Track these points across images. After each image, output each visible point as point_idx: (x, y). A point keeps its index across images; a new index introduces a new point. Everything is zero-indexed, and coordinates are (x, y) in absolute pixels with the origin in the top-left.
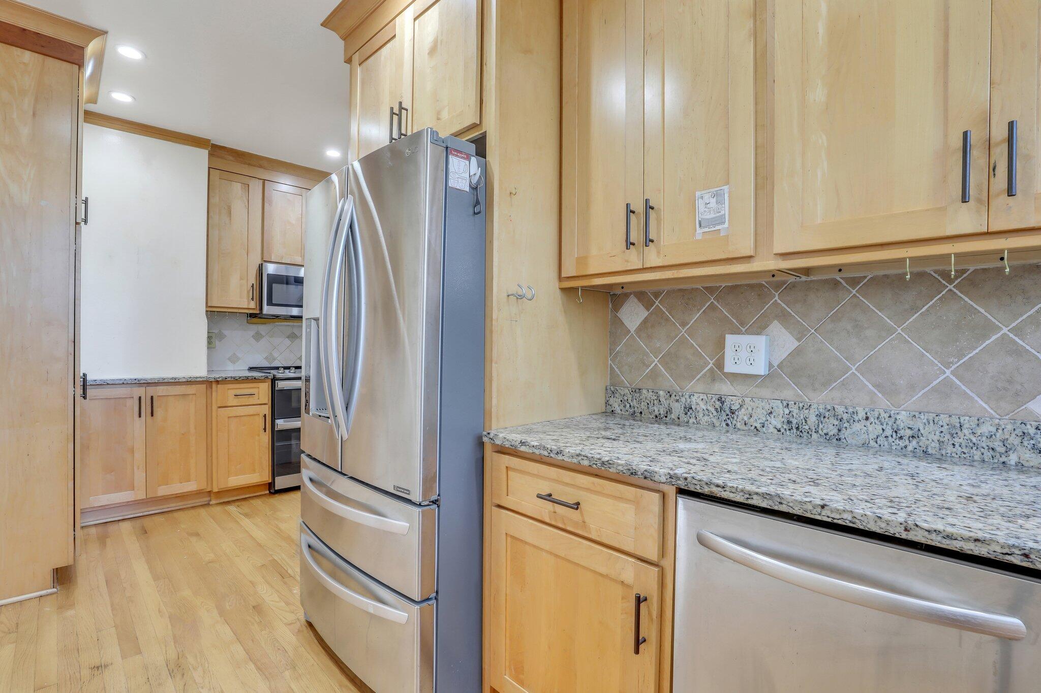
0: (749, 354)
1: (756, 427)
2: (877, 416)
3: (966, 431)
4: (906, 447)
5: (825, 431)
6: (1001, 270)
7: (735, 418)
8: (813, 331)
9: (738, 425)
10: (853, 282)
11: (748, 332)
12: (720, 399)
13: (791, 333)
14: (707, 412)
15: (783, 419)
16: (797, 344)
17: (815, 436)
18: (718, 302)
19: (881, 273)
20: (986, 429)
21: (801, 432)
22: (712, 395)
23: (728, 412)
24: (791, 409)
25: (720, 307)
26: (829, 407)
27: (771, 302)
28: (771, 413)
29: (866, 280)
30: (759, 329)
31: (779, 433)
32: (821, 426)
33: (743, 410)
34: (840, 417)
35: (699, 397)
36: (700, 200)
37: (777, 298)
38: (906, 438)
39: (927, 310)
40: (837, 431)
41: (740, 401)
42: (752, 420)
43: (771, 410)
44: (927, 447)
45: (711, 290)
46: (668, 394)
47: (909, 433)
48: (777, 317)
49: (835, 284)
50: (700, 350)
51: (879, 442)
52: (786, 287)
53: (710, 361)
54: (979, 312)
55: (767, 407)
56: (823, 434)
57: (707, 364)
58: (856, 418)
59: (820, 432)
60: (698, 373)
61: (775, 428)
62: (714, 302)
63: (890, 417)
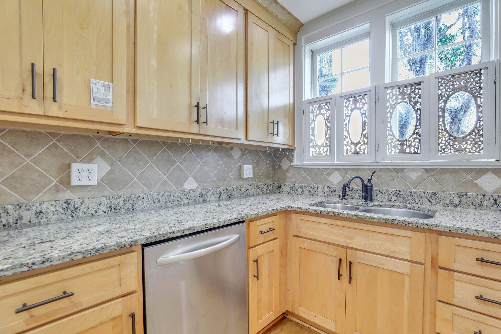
0: (88, 174)
1: (92, 214)
2: (146, 196)
3: (172, 196)
4: (156, 206)
5: (127, 207)
6: (177, 144)
7: (78, 211)
8: (118, 162)
9: (80, 215)
10: (134, 141)
11: (81, 162)
12: (66, 202)
13: (107, 163)
14: (56, 212)
15: (107, 206)
16: (110, 168)
17: (123, 210)
18: (59, 143)
19: (144, 139)
20: (177, 194)
21: (116, 210)
22: (60, 201)
23: (73, 209)
24: (111, 200)
25: (61, 146)
26: (128, 196)
27: (96, 146)
28: (100, 204)
29: (139, 141)
30: (89, 160)
31: (105, 213)
32: (125, 205)
33: (83, 206)
34: (133, 200)
35: (49, 204)
36: (94, 85)
37: (99, 144)
38: (156, 203)
39: (159, 155)
40: (132, 206)
41: (81, 201)
42: (89, 210)
43: (100, 202)
44: (162, 205)
45: (54, 135)
46: (18, 206)
47: (157, 200)
48: (99, 154)
49: (127, 141)
50: (45, 173)
51: (148, 207)
52: (104, 139)
53: (54, 180)
54: (172, 157)
55: (98, 201)
56: (126, 209)
57: (51, 182)
58: (139, 199)
59: (125, 208)
60: (44, 189)
61: (103, 211)
62: (56, 142)
63: (151, 196)
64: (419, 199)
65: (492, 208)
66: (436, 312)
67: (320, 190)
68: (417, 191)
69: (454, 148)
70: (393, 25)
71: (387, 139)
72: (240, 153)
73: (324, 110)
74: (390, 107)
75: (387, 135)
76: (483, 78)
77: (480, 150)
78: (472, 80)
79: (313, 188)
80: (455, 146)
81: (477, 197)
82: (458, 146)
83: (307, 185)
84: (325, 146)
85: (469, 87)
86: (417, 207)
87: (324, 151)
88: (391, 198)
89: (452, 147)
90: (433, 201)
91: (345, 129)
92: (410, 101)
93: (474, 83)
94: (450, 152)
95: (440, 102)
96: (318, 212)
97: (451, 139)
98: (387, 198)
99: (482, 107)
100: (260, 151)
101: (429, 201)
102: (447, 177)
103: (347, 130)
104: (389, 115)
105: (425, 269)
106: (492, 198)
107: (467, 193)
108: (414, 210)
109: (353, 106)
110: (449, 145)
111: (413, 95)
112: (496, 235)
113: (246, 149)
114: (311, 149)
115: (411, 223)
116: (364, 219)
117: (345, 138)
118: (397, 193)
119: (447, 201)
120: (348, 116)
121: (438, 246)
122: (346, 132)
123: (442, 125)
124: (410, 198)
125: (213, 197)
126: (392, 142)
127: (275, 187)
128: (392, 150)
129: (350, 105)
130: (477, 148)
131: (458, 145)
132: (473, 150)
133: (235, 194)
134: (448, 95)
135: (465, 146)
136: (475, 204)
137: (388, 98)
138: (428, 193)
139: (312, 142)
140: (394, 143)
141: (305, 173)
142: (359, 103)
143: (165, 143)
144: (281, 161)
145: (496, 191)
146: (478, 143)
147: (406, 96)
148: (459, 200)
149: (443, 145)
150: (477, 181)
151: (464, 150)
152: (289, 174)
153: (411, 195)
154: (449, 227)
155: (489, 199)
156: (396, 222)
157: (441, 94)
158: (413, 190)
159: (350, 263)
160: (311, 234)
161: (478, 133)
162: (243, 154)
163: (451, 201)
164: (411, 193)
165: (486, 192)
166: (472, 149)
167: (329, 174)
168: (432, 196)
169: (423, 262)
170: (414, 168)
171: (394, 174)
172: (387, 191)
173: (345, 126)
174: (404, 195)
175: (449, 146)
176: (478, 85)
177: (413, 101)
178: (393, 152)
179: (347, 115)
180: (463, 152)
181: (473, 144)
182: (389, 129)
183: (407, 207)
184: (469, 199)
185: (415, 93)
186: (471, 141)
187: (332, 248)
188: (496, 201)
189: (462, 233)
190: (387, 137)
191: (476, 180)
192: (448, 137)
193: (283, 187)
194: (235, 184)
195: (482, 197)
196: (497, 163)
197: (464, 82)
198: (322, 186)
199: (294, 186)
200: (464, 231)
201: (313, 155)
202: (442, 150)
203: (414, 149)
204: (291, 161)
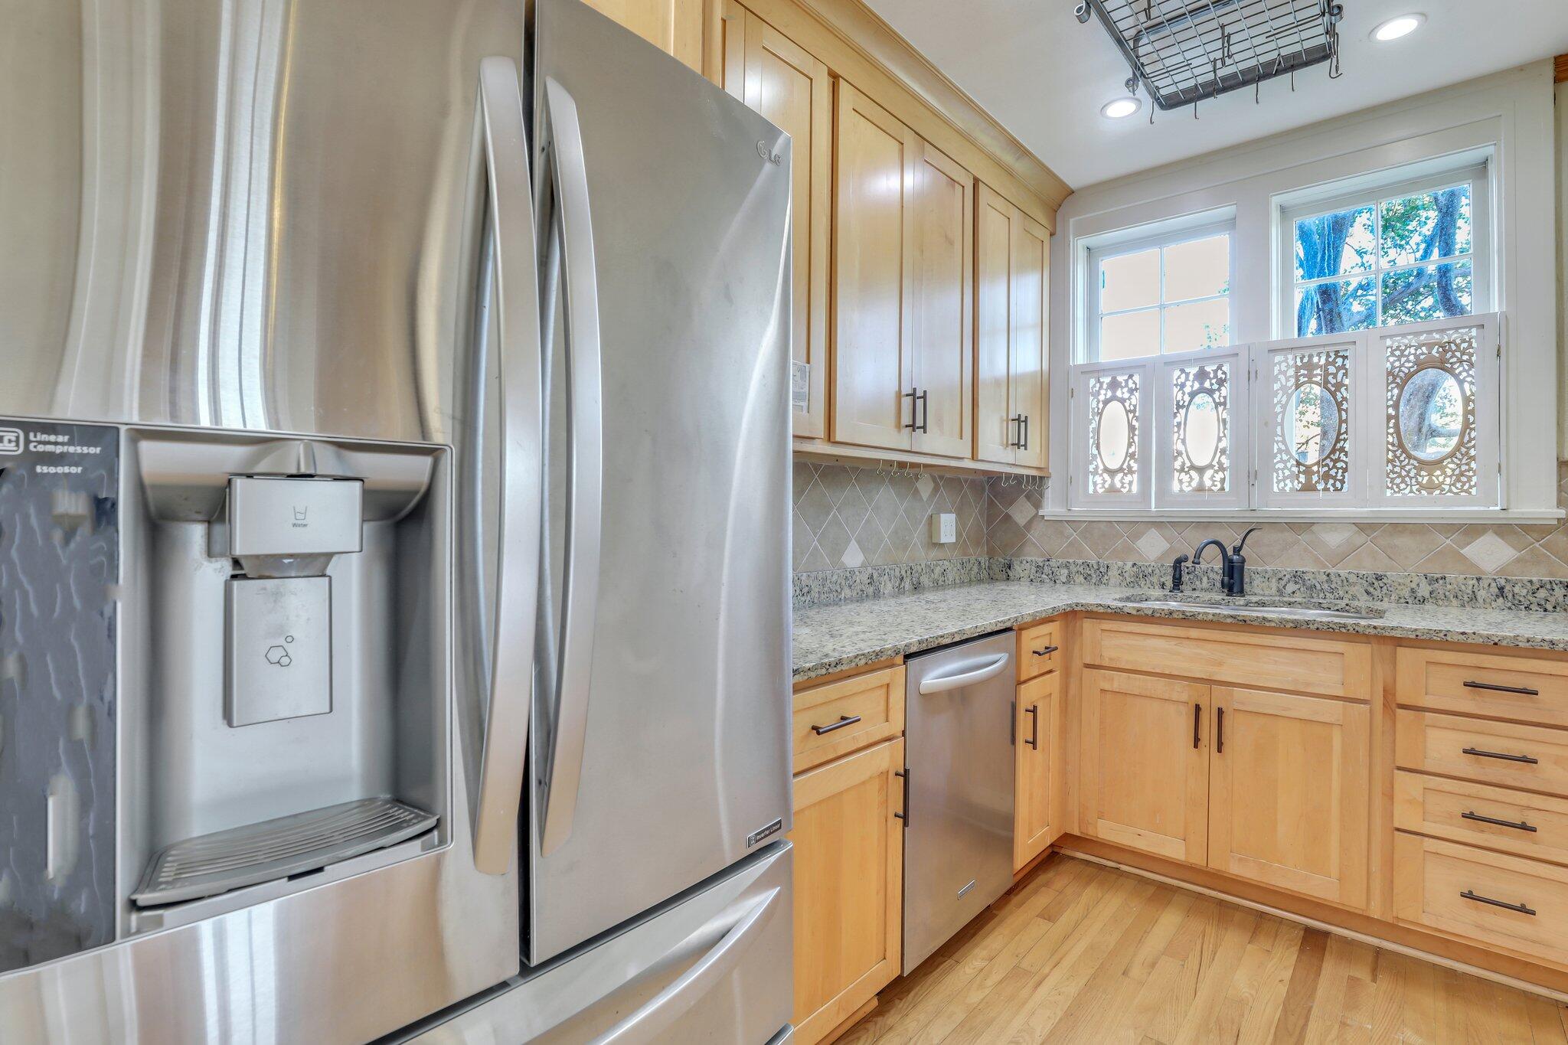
3: (828, 582)
4: (805, 601)
38: (805, 594)
39: (808, 493)
44: (814, 599)
54: (827, 496)
63: (799, 579)
64: (1347, 588)
65: (1494, 604)
66: (1393, 791)
67: (1114, 572)
68: (1342, 572)
69: (1418, 483)
70: (1283, 210)
71: (1275, 461)
72: (932, 485)
73: (1125, 390)
74: (1281, 392)
75: (1275, 451)
76: (1474, 345)
77: (1471, 487)
78: (1453, 347)
79: (1096, 567)
80: (1420, 479)
81: (1465, 582)
82: (1426, 478)
83: (1080, 561)
84: (1126, 471)
85: (1447, 361)
86: (1344, 605)
87: (1123, 483)
88: (1284, 587)
89: (1414, 480)
90: (1375, 593)
91: (1176, 435)
92: (1326, 382)
93: (1458, 354)
94: (1411, 491)
95: (1389, 388)
96: (1146, 612)
97: (1413, 465)
98: (1274, 589)
99: (1473, 401)
100: (966, 481)
101: (1368, 593)
102: (1403, 541)
103: (1182, 437)
104: (1278, 409)
105: (1371, 711)
106: (1494, 585)
107: (1446, 575)
108: (1338, 610)
109: (1197, 386)
110: (1408, 476)
111: (1332, 369)
112: (1496, 640)
113: (941, 478)
114: (1091, 477)
115: (1345, 626)
116: (1249, 622)
117: (1176, 454)
118: (1297, 577)
119: (1406, 593)
120: (1183, 407)
121: (1395, 667)
122: (1179, 441)
123: (1394, 435)
124: (1326, 586)
125: (889, 586)
126: (1286, 467)
127: (994, 567)
128: (1286, 485)
129: (1189, 384)
130: (1464, 484)
131: (1426, 476)
132: (1457, 488)
133: (925, 580)
134: (1406, 374)
135: (1441, 479)
136: (1461, 598)
137: (1276, 372)
138: (1365, 576)
139: (1095, 463)
140: (1290, 470)
141: (1075, 534)
142: (1211, 379)
143: (817, 467)
144: (1011, 504)
145: (1502, 571)
146: (1467, 473)
147: (1318, 371)
148: (1430, 588)
149: (1396, 475)
150: (1465, 550)
151: (1439, 486)
152: (1033, 536)
153: (1329, 581)
154: (1416, 630)
155: (1489, 585)
156: (1316, 626)
157: (1391, 372)
158: (1332, 571)
159: (1220, 712)
160: (1127, 660)
161: (1467, 453)
162: (936, 489)
163: (1413, 591)
164: (1328, 575)
165: (1484, 573)
166: (1454, 485)
167: (1136, 536)
168: (1374, 581)
169: (1367, 697)
170: (1334, 523)
171: (1289, 536)
172: (1275, 573)
173: (1176, 429)
174: (1314, 581)
175: (1407, 479)
176: (1465, 357)
177: (1333, 381)
178: (1287, 489)
179: (1181, 404)
180: (1438, 492)
181: (1456, 475)
182: (1280, 439)
183: (1323, 605)
184: (1449, 587)
185: (1337, 365)
186: (1454, 470)
187: (1178, 685)
188: (1501, 589)
189: (1439, 639)
190: (1275, 456)
191: (1462, 548)
192: (1407, 460)
193: (1017, 566)
194: (923, 556)
195: (1475, 581)
196: (1503, 515)
197: (1438, 349)
198: (1120, 564)
199: (1047, 563)
200: (1441, 635)
201: (1095, 491)
202: (1395, 487)
203: (1335, 482)
204: (1038, 505)
